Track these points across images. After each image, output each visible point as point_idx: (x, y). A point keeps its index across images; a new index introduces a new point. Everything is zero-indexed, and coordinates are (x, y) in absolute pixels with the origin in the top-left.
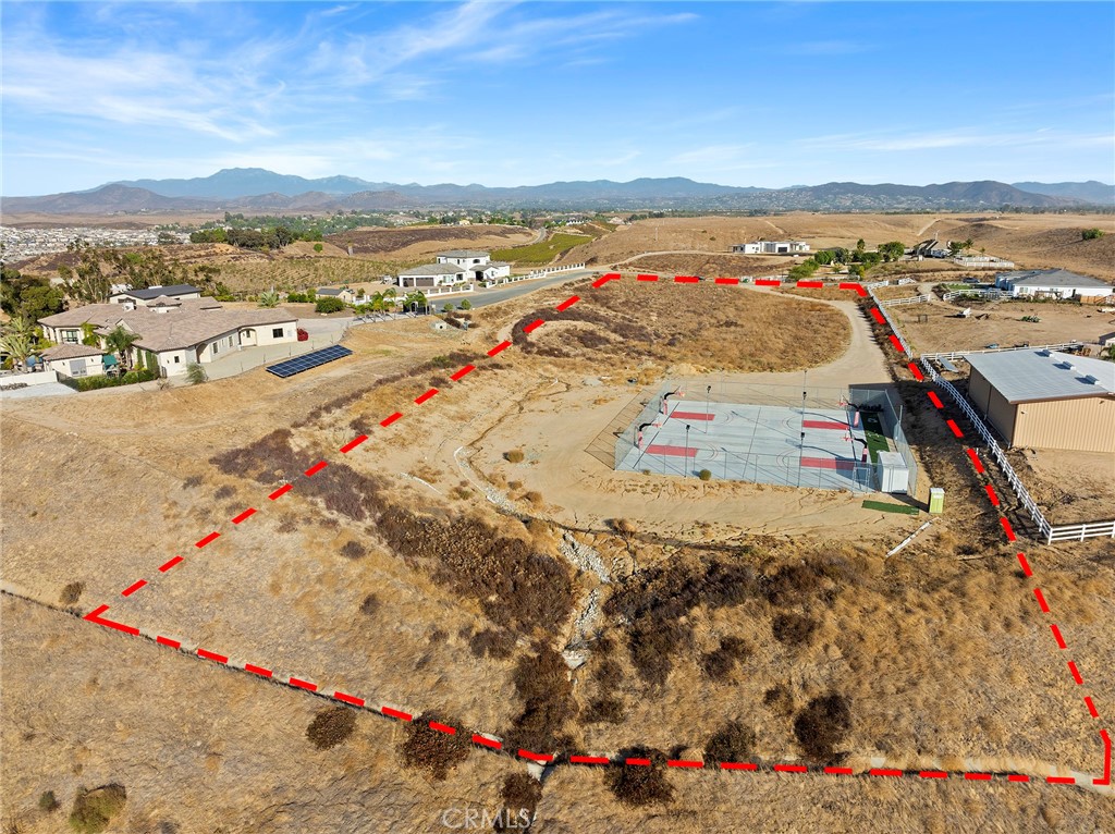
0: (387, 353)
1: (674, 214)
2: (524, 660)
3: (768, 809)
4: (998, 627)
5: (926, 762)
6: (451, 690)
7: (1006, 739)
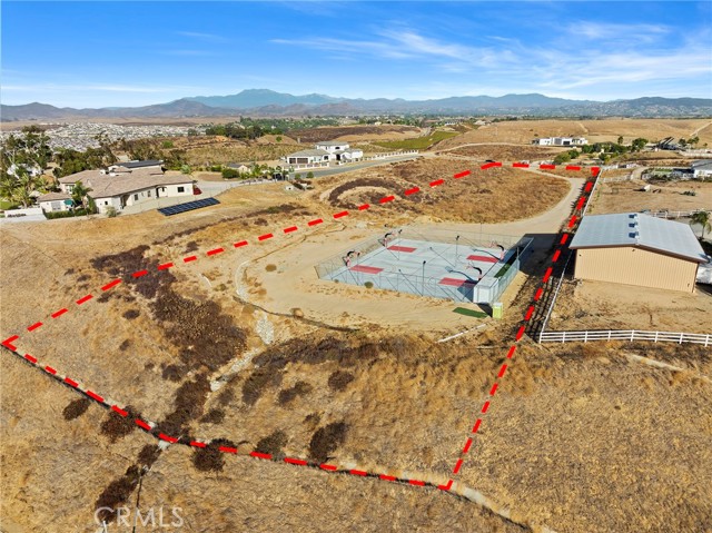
0: (243, 203)
1: (524, 119)
2: (188, 384)
3: (271, 484)
4: (465, 392)
5: (380, 470)
6: (145, 396)
7: (434, 463)
